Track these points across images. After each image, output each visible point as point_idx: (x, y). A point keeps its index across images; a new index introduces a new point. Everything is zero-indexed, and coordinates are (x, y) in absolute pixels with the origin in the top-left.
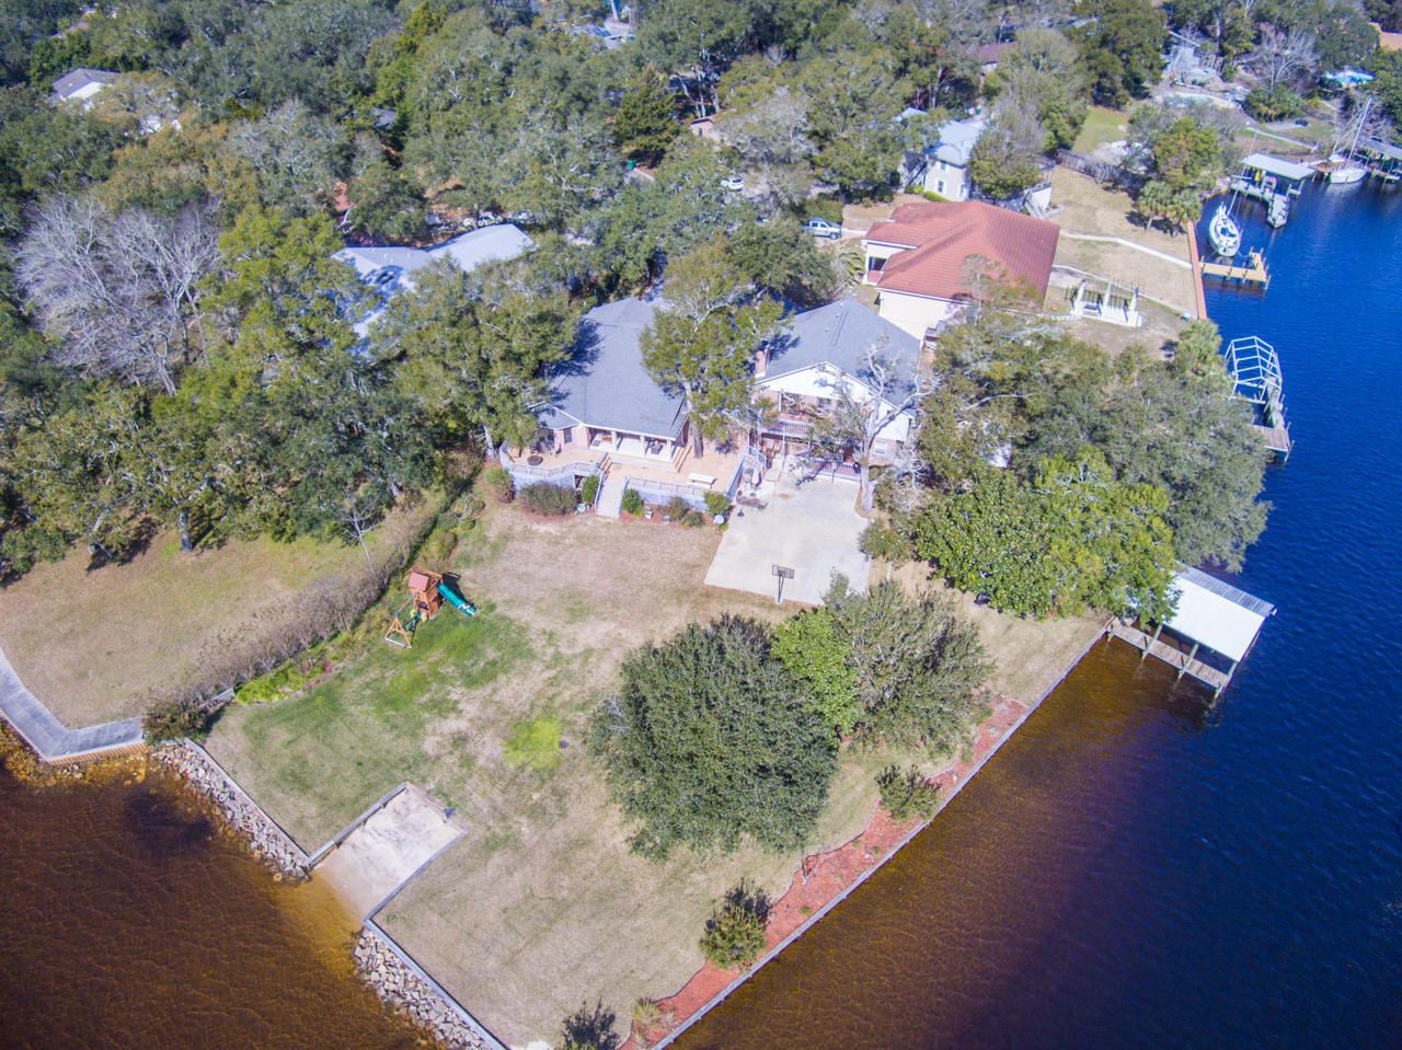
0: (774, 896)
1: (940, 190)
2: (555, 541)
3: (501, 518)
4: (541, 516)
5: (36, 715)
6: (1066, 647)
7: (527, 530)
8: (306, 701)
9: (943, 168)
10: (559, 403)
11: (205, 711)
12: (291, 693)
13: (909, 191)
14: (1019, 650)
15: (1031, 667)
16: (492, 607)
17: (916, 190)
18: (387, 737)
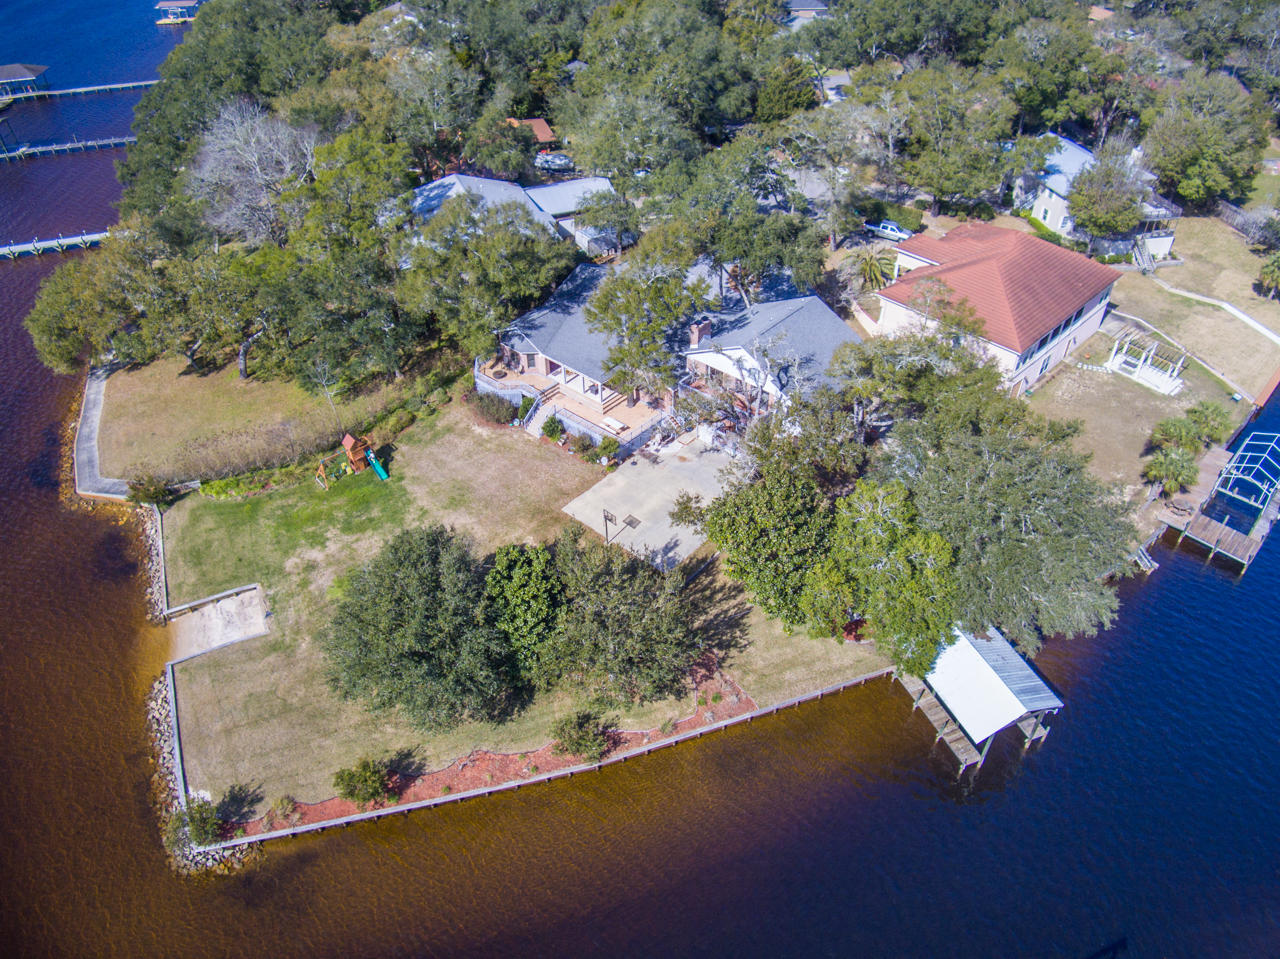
0: (432, 767)
1: (1045, 218)
2: (480, 442)
3: (458, 413)
4: (484, 421)
5: (90, 462)
6: (839, 670)
7: (468, 429)
8: (239, 506)
9: (1050, 196)
10: (529, 332)
11: (177, 491)
12: (235, 495)
13: (1016, 214)
14: (790, 657)
15: (788, 675)
16: (401, 478)
17: (1022, 214)
18: (269, 547)
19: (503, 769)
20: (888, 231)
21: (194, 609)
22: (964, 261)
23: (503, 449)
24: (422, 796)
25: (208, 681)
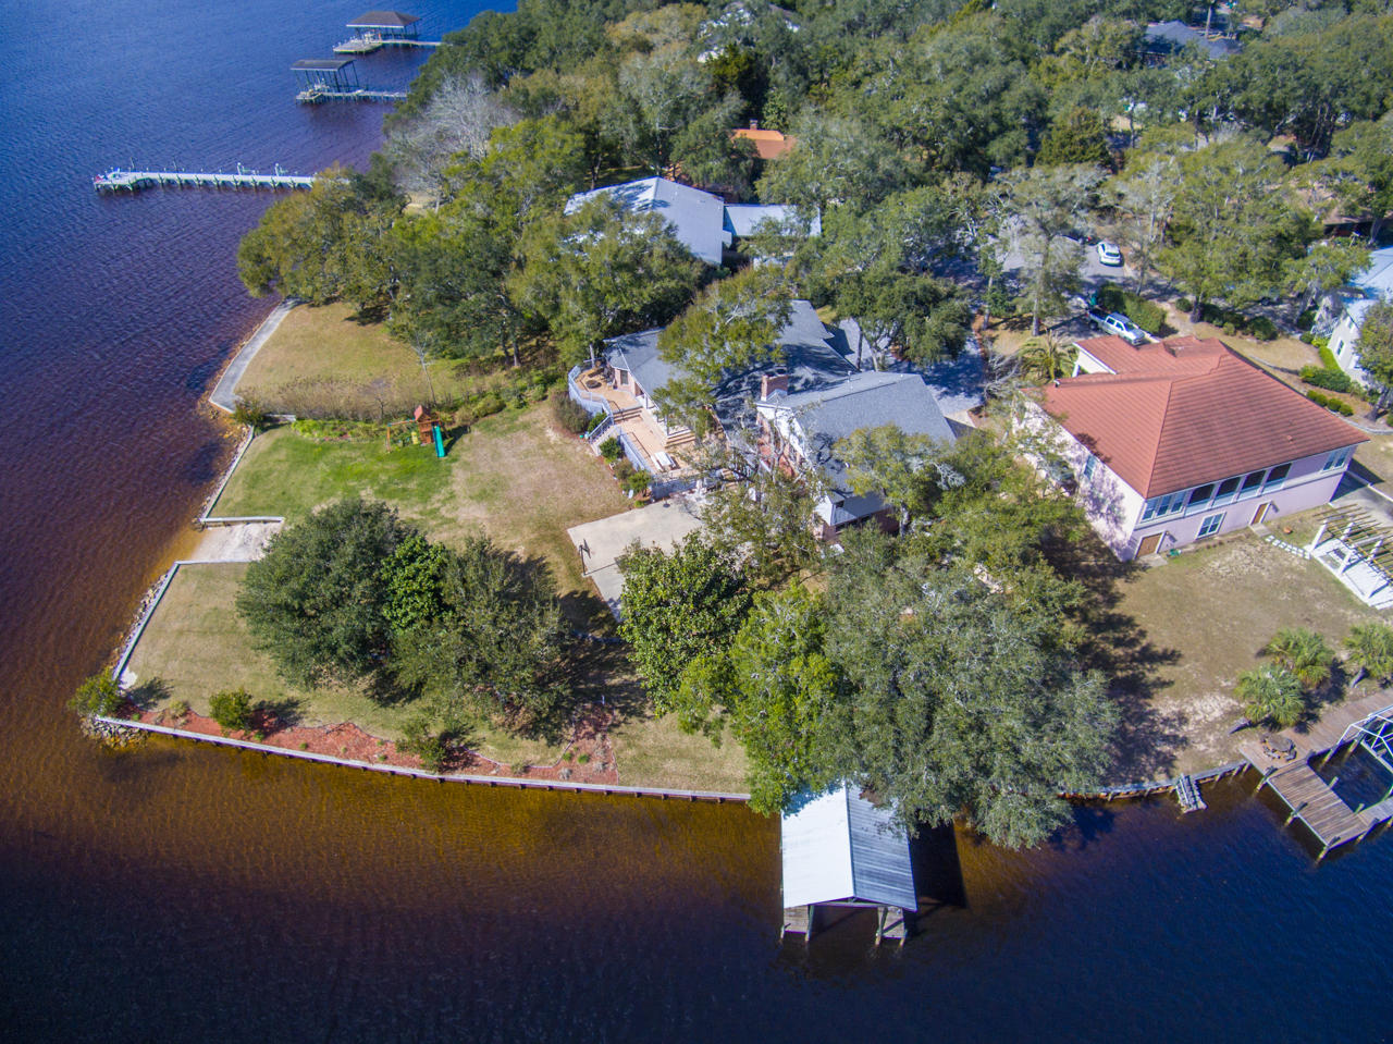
0: (306, 723)
1: (1339, 352)
2: (545, 445)
3: (542, 414)
4: (560, 426)
5: (234, 377)
6: (725, 780)
7: (542, 431)
8: (316, 446)
9: (1350, 326)
11: (277, 420)
12: (317, 436)
13: (1307, 340)
14: (683, 746)
15: (670, 765)
16: (455, 460)
17: (1315, 342)
18: (312, 489)
19: (359, 748)
20: (1113, 327)
21: (227, 524)
22: (1143, 376)
23: (560, 457)
24: (283, 745)
25: (194, 586)
